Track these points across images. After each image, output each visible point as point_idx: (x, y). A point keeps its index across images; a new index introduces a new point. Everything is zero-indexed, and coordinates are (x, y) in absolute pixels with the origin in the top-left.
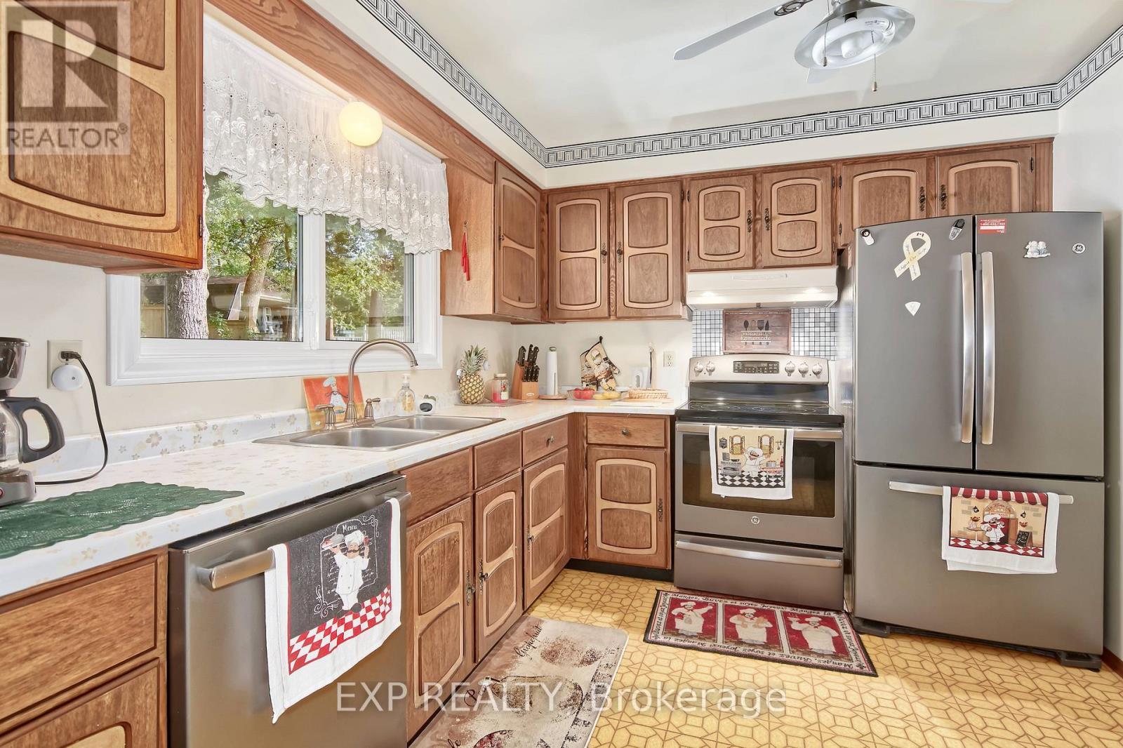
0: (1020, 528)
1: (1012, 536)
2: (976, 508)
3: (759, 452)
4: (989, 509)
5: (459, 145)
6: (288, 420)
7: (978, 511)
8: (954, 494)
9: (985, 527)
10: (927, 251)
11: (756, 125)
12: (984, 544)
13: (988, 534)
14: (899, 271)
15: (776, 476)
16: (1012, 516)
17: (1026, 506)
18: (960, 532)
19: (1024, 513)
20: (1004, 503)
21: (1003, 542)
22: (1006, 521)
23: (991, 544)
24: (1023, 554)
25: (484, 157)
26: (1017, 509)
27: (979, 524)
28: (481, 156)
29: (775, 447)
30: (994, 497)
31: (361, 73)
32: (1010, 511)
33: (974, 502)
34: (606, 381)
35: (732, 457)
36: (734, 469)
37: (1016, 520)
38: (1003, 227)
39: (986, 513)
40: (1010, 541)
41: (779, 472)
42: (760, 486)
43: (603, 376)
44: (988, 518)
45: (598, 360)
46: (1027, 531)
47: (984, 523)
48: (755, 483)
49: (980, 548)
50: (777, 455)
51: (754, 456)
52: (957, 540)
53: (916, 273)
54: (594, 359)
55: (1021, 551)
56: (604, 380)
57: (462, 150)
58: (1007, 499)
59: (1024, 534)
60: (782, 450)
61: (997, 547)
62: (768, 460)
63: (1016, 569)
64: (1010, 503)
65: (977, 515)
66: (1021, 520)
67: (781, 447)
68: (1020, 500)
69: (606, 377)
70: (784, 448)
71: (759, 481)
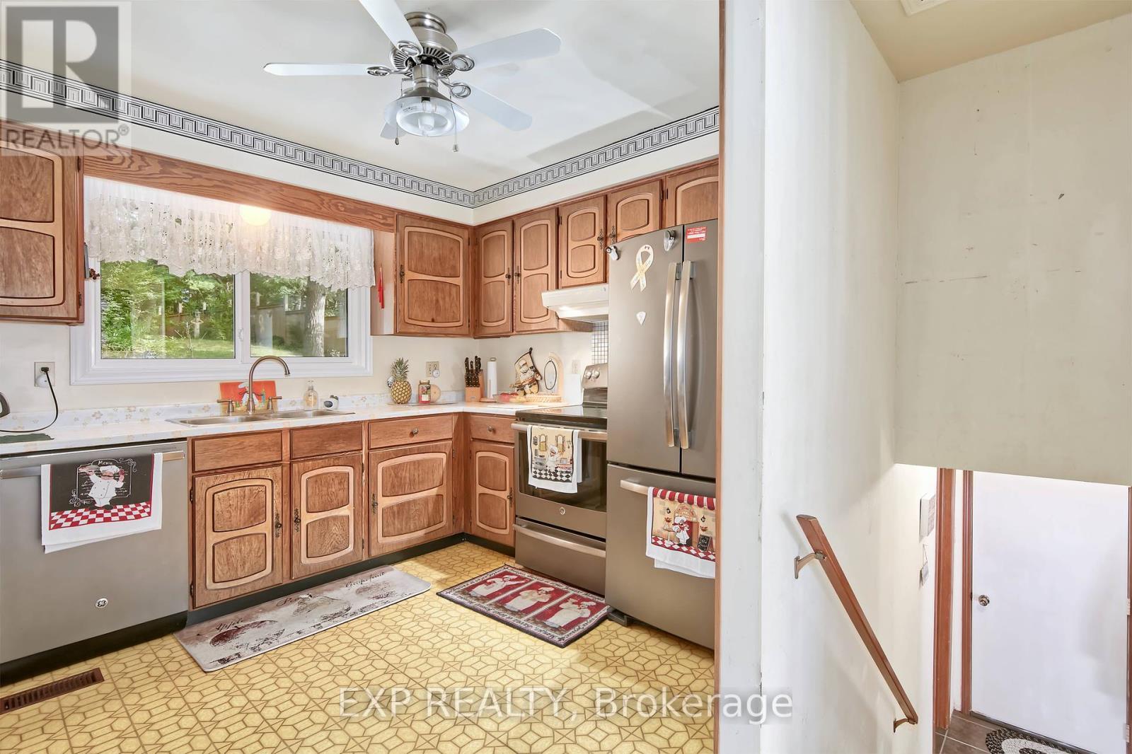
0: (701, 533)
1: (695, 540)
2: (668, 509)
3: (556, 450)
4: (678, 511)
5: (345, 211)
6: (203, 409)
7: (670, 512)
8: (655, 495)
9: (676, 528)
10: (651, 262)
11: (602, 151)
12: (674, 544)
13: (678, 535)
14: (633, 282)
15: (567, 472)
16: (694, 519)
17: (706, 510)
18: (659, 532)
19: (704, 518)
20: (688, 506)
21: (689, 544)
22: (690, 524)
23: (680, 545)
24: (703, 558)
25: (379, 214)
26: (699, 512)
27: (671, 524)
28: (376, 214)
29: (566, 445)
30: (681, 500)
31: (224, 185)
32: (692, 514)
33: (668, 504)
34: (530, 387)
35: (540, 453)
36: (541, 464)
37: (698, 523)
38: (703, 235)
39: (676, 515)
40: (694, 544)
41: (569, 469)
42: (556, 480)
43: (527, 382)
44: (678, 520)
45: (524, 368)
46: (707, 535)
47: (675, 524)
48: (553, 478)
49: (671, 548)
50: (568, 454)
51: (553, 453)
52: (656, 539)
53: (643, 283)
54: (521, 368)
55: (702, 555)
56: (527, 386)
57: (349, 214)
58: (691, 502)
59: (704, 538)
60: (571, 448)
61: (685, 549)
62: (561, 457)
63: (699, 572)
64: (692, 506)
65: (670, 516)
66: (701, 524)
67: (571, 446)
68: (700, 505)
69: (530, 383)
70: (573, 447)
71: (556, 476)
